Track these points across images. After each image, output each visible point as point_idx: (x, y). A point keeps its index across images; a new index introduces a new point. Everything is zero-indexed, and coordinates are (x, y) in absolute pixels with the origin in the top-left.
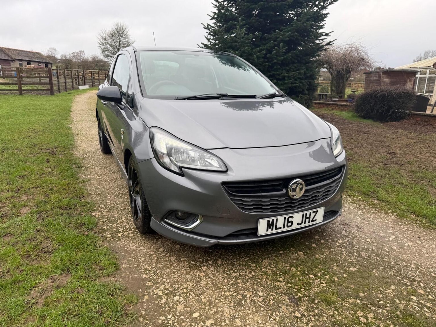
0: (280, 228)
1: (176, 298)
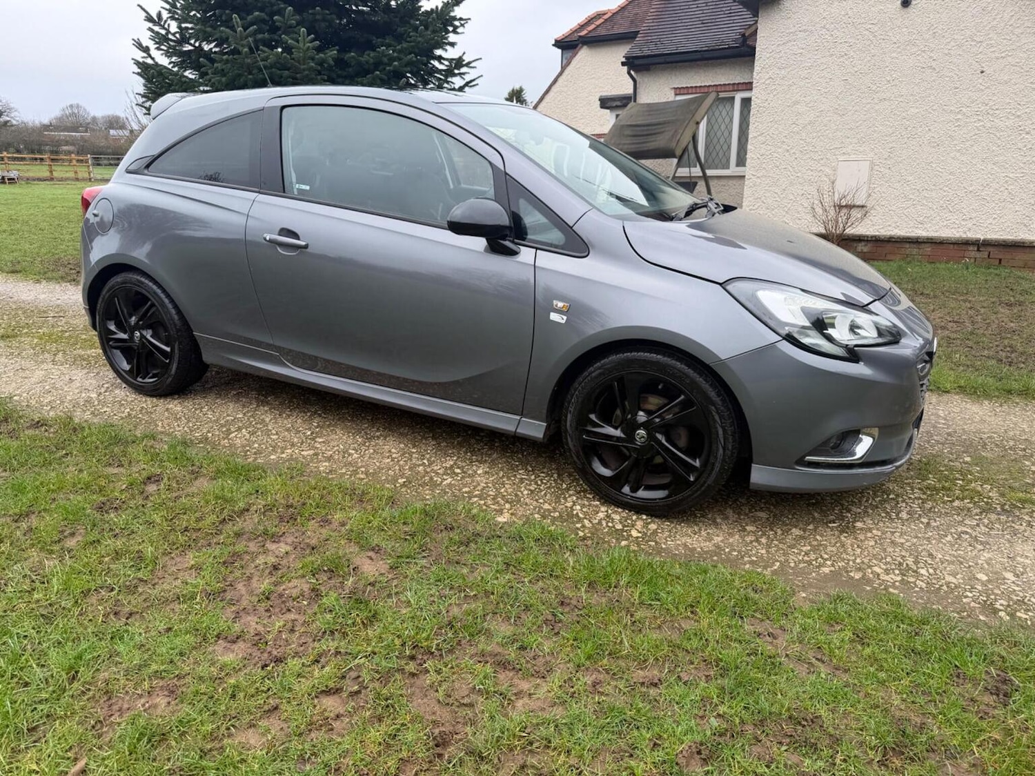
1: (923, 571)
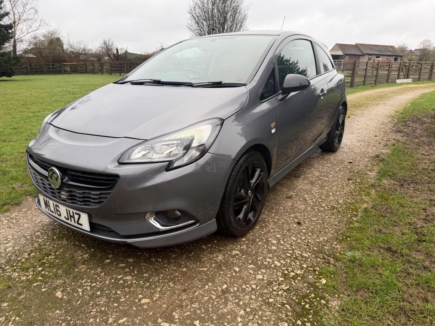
0: (53, 212)
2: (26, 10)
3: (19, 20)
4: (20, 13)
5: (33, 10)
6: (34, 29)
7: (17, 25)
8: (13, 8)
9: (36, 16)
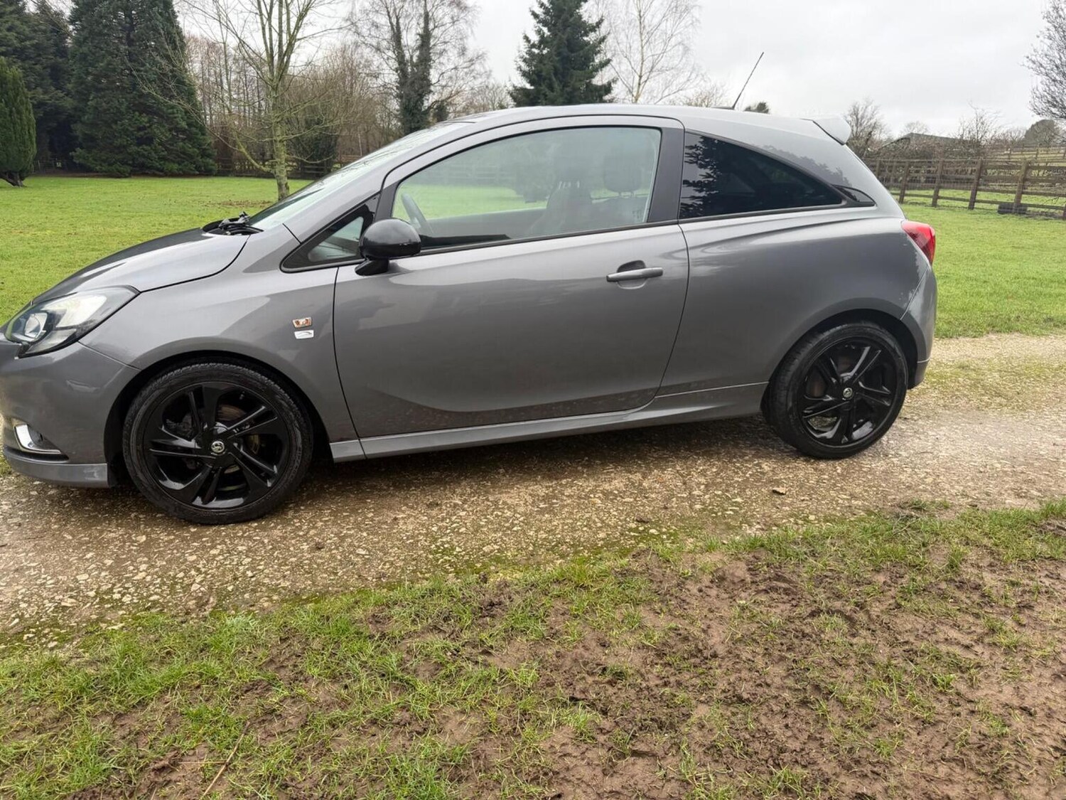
2: (669, 48)
3: (651, 71)
4: (656, 57)
5: (681, 48)
6: (674, 88)
7: (646, 81)
8: (642, 48)
9: (684, 60)
